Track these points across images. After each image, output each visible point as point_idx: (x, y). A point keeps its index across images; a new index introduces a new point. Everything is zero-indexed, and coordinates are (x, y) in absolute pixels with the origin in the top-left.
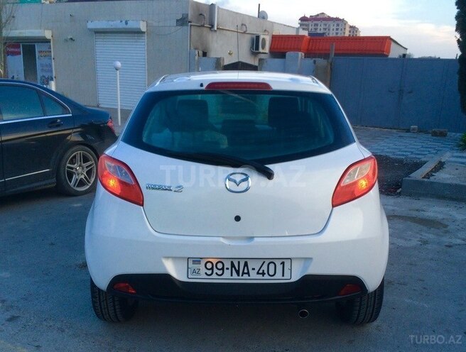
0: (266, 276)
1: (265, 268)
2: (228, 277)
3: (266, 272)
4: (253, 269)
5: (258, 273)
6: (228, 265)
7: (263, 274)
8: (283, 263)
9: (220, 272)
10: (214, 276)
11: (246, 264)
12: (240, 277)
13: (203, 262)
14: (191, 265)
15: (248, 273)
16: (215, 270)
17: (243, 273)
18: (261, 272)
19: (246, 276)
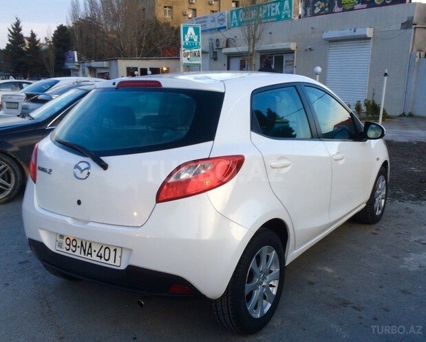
0: (103, 260)
1: (102, 252)
2: (78, 254)
3: (103, 255)
4: (95, 251)
5: (97, 256)
6: (79, 244)
7: (101, 257)
8: (115, 250)
9: (74, 249)
10: (70, 252)
11: (90, 246)
12: (86, 257)
13: (65, 238)
14: (58, 239)
15: (91, 254)
16: (72, 247)
17: (88, 254)
18: (99, 255)
19: (89, 256)
